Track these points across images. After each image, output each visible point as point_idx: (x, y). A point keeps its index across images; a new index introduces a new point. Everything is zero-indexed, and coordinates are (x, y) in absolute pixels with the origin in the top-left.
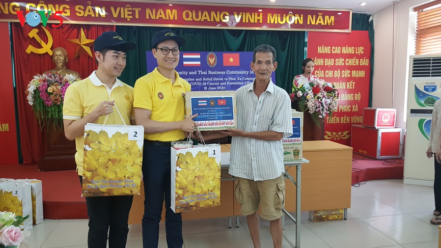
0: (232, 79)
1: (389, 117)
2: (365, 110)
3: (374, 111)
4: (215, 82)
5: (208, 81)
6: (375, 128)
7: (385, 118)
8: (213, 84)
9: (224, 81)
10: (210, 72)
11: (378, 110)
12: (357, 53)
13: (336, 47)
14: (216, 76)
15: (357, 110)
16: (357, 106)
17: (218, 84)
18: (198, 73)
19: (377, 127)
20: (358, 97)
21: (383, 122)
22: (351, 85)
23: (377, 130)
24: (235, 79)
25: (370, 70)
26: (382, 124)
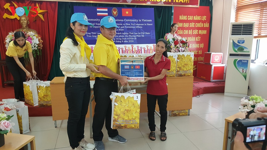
1: (219, 58)
2: (205, 54)
3: (210, 54)
6: (210, 64)
7: (216, 58)
9: (123, 26)
11: (212, 53)
12: (202, 20)
13: (190, 16)
14: (118, 22)
15: (201, 53)
16: (201, 51)
19: (211, 64)
20: (202, 46)
21: (215, 61)
22: (198, 39)
23: (211, 66)
24: (129, 25)
25: (210, 30)
26: (214, 62)
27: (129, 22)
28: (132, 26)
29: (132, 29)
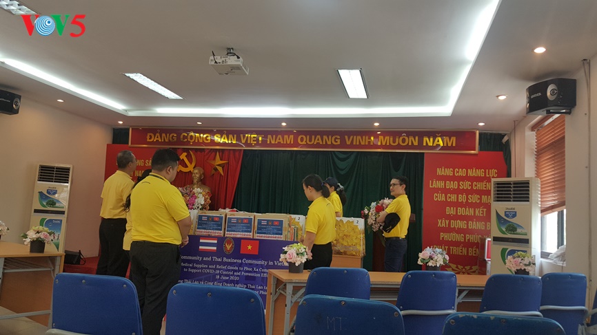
0: (247, 269)
4: (229, 270)
5: (222, 269)
8: (227, 273)
9: (239, 271)
10: (225, 259)
14: (231, 264)
17: (231, 273)
18: (212, 259)
24: (251, 269)
27: (250, 265)
28: (255, 272)
29: (254, 278)
